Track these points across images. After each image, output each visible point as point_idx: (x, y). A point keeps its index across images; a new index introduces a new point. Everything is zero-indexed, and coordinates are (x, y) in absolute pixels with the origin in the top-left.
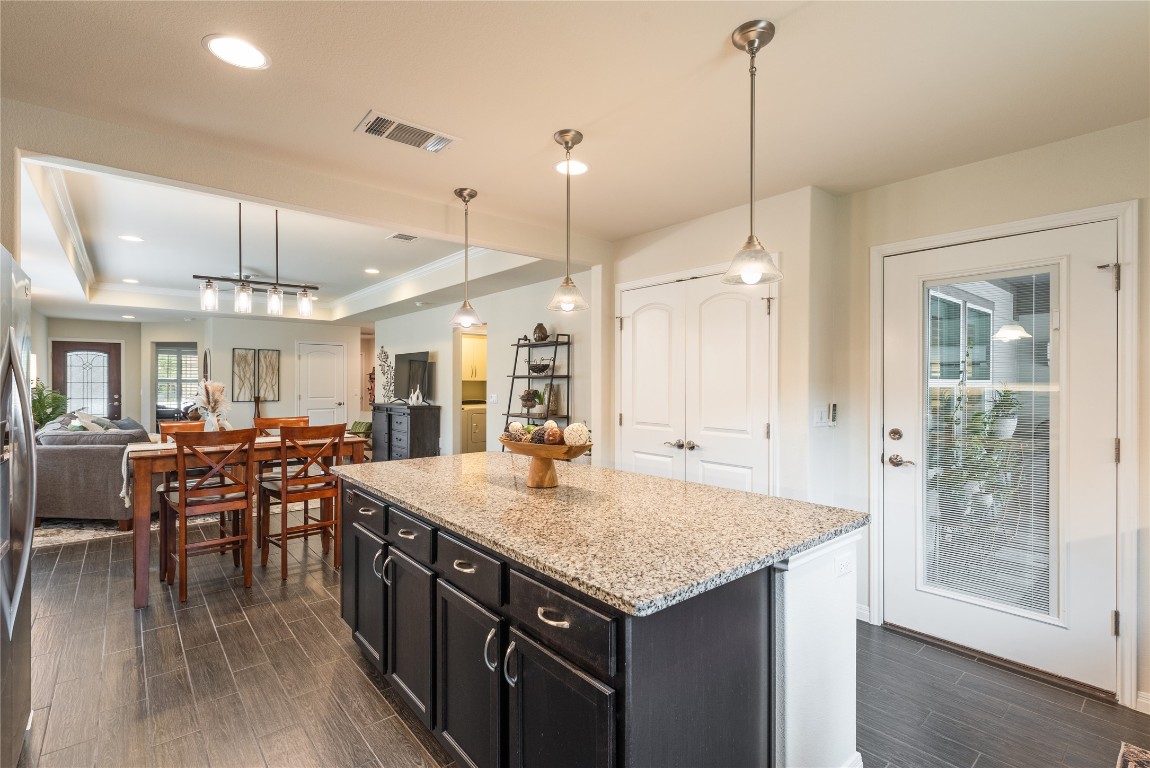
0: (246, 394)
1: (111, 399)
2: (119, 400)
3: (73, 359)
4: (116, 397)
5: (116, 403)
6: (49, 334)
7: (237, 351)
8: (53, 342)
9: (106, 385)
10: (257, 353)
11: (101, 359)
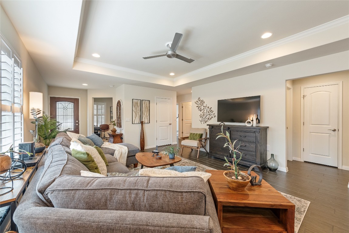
0: (137, 120)
1: (75, 123)
2: (78, 123)
3: (60, 105)
4: (77, 121)
5: (77, 124)
6: (49, 94)
7: (134, 100)
8: (51, 97)
9: (73, 116)
10: (141, 101)
11: (71, 105)
